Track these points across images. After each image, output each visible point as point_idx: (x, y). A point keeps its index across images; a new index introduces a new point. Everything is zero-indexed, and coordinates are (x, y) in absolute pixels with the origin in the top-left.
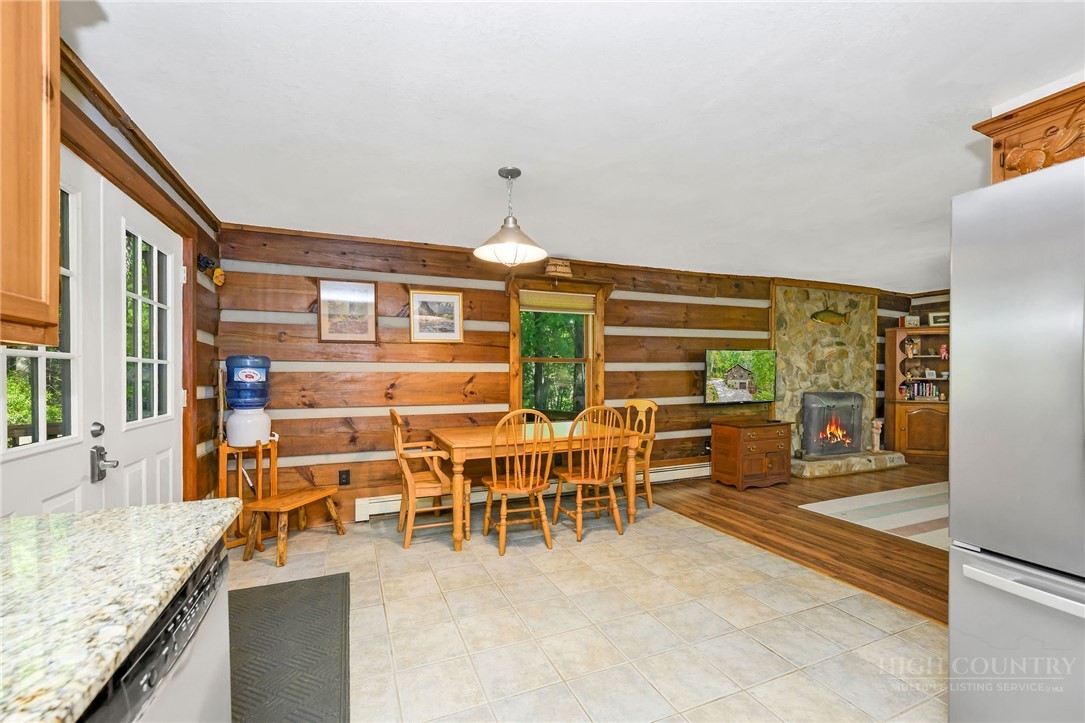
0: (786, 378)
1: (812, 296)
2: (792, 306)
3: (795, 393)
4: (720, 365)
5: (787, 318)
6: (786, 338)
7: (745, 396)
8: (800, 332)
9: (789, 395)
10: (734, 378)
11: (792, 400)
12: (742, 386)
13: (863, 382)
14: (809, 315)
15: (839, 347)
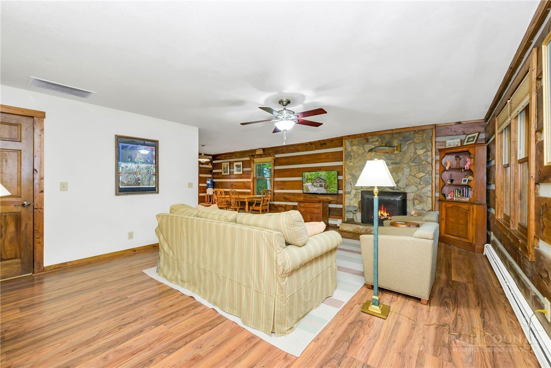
0: (352, 183)
1: (370, 141)
2: (355, 148)
3: (358, 191)
4: (310, 177)
5: (352, 154)
6: (352, 164)
7: (323, 191)
8: (360, 160)
9: (354, 192)
10: (317, 182)
11: (356, 194)
12: (321, 186)
13: (420, 187)
14: (367, 151)
15: (394, 166)
